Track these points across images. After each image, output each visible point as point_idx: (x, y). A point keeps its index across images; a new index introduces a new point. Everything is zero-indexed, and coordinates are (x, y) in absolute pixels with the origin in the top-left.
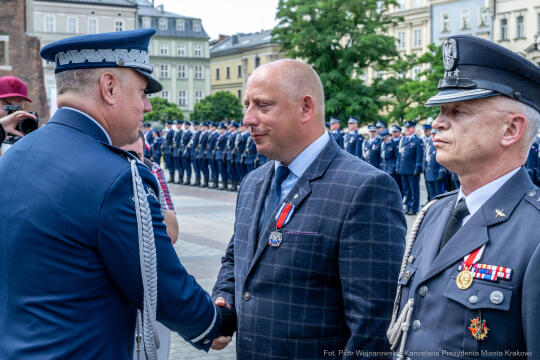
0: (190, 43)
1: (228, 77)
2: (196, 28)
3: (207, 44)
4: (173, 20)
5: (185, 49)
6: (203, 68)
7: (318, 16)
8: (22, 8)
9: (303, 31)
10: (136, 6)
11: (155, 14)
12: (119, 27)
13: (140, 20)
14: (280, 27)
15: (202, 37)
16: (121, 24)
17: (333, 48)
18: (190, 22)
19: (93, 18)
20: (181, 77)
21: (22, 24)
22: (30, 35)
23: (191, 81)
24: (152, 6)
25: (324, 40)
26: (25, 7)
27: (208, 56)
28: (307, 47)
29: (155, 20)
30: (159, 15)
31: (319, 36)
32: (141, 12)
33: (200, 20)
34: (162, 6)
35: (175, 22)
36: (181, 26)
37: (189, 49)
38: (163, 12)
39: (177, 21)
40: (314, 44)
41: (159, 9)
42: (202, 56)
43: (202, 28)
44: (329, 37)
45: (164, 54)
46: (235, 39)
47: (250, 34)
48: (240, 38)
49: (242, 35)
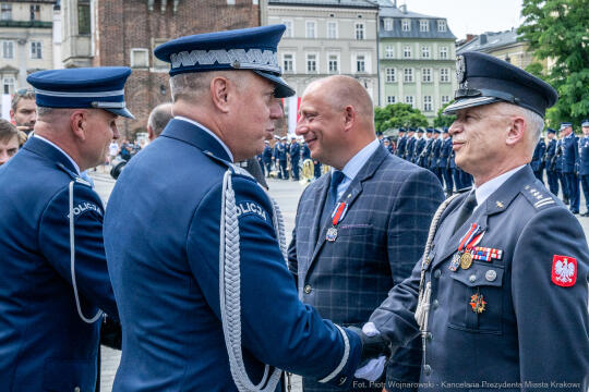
0: (435, 45)
2: (441, 29)
3: (453, 45)
4: (416, 21)
5: (429, 51)
6: (449, 70)
7: (566, 12)
8: (257, 13)
9: (550, 29)
10: (377, 7)
11: (397, 14)
12: (359, 30)
13: (382, 22)
14: (526, 25)
15: (448, 38)
16: (361, 26)
17: (584, 45)
18: (434, 22)
19: (333, 21)
20: (427, 80)
23: (437, 84)
24: (395, 7)
25: (574, 37)
26: (259, 12)
27: (453, 58)
28: (555, 46)
29: (398, 21)
30: (402, 15)
31: (568, 34)
32: (383, 12)
33: (445, 20)
34: (404, 6)
35: (418, 23)
36: (425, 27)
37: (434, 51)
38: (406, 13)
39: (421, 21)
40: (563, 43)
41: (402, 9)
42: (448, 58)
43: (448, 29)
44: (579, 34)
45: (408, 57)
46: (484, 39)
47: (500, 33)
48: (488, 38)
49: (491, 34)
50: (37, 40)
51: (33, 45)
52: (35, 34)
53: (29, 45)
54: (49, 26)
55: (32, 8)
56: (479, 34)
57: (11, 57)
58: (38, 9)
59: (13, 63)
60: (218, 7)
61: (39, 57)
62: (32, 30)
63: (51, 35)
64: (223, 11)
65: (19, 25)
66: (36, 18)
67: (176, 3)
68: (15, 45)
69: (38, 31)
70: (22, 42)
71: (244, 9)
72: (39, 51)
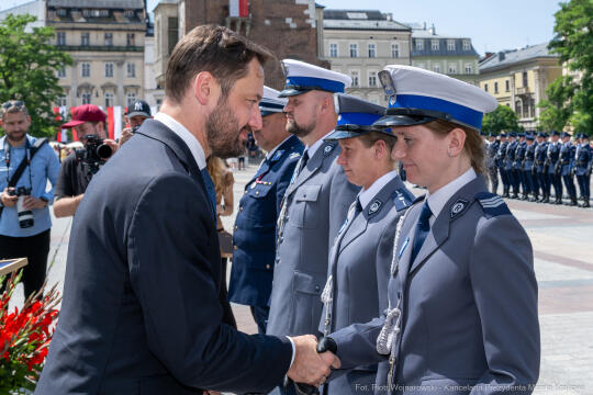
1: (496, 92)
2: (466, 46)
3: (477, 61)
4: (444, 42)
5: (456, 67)
8: (314, 35)
10: (410, 30)
11: (427, 36)
12: (395, 49)
13: (414, 42)
15: (472, 54)
16: (397, 47)
18: (459, 42)
19: (372, 42)
21: (313, 50)
22: (322, 59)
27: (477, 72)
29: (428, 42)
30: (431, 36)
32: (415, 34)
33: (469, 40)
34: (434, 29)
35: (445, 43)
36: (451, 46)
37: (460, 66)
38: (435, 35)
39: (448, 41)
41: (431, 31)
42: (472, 72)
43: (472, 47)
46: (502, 56)
47: (515, 51)
48: (506, 55)
49: (508, 52)
50: (131, 61)
51: (129, 66)
52: (131, 57)
53: (125, 66)
54: (142, 49)
55: (128, 36)
56: (497, 52)
57: (112, 76)
58: (133, 36)
59: (113, 80)
60: (283, 30)
61: (134, 76)
62: (128, 54)
63: (143, 57)
64: (287, 34)
65: (118, 49)
66: (131, 43)
67: (248, 28)
68: (115, 66)
69: (133, 54)
70: (120, 64)
71: (304, 32)
72: (134, 71)
